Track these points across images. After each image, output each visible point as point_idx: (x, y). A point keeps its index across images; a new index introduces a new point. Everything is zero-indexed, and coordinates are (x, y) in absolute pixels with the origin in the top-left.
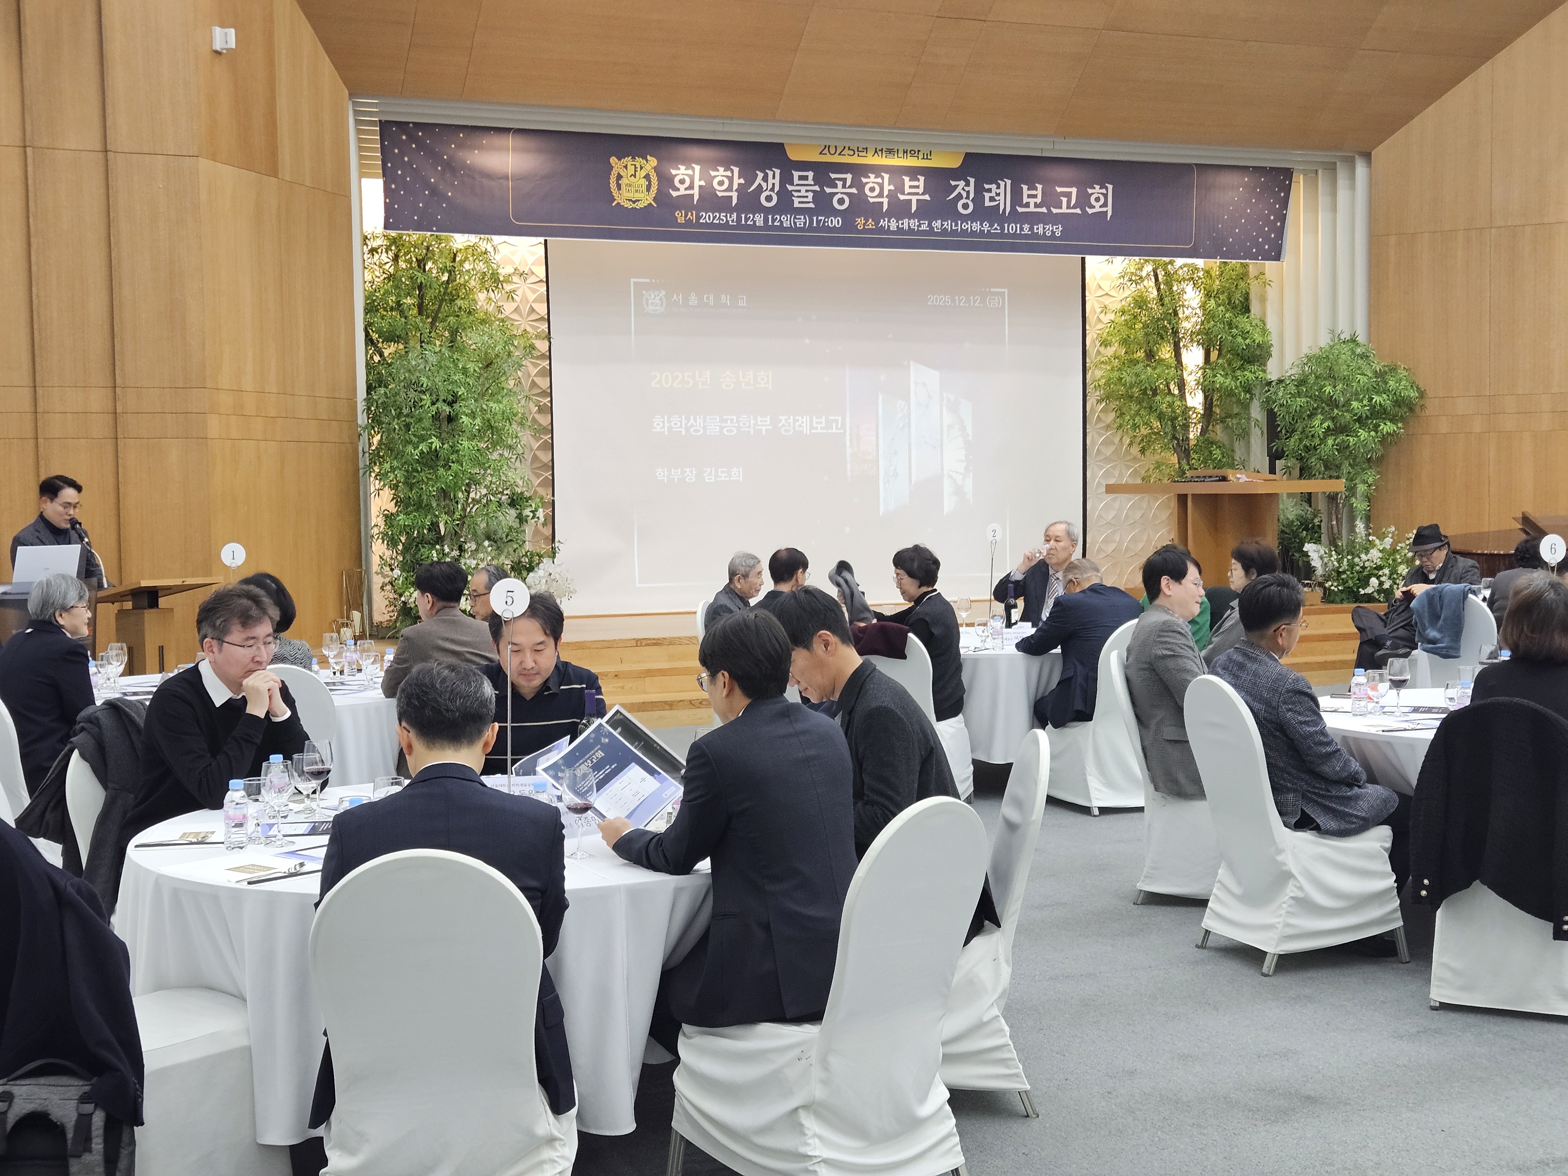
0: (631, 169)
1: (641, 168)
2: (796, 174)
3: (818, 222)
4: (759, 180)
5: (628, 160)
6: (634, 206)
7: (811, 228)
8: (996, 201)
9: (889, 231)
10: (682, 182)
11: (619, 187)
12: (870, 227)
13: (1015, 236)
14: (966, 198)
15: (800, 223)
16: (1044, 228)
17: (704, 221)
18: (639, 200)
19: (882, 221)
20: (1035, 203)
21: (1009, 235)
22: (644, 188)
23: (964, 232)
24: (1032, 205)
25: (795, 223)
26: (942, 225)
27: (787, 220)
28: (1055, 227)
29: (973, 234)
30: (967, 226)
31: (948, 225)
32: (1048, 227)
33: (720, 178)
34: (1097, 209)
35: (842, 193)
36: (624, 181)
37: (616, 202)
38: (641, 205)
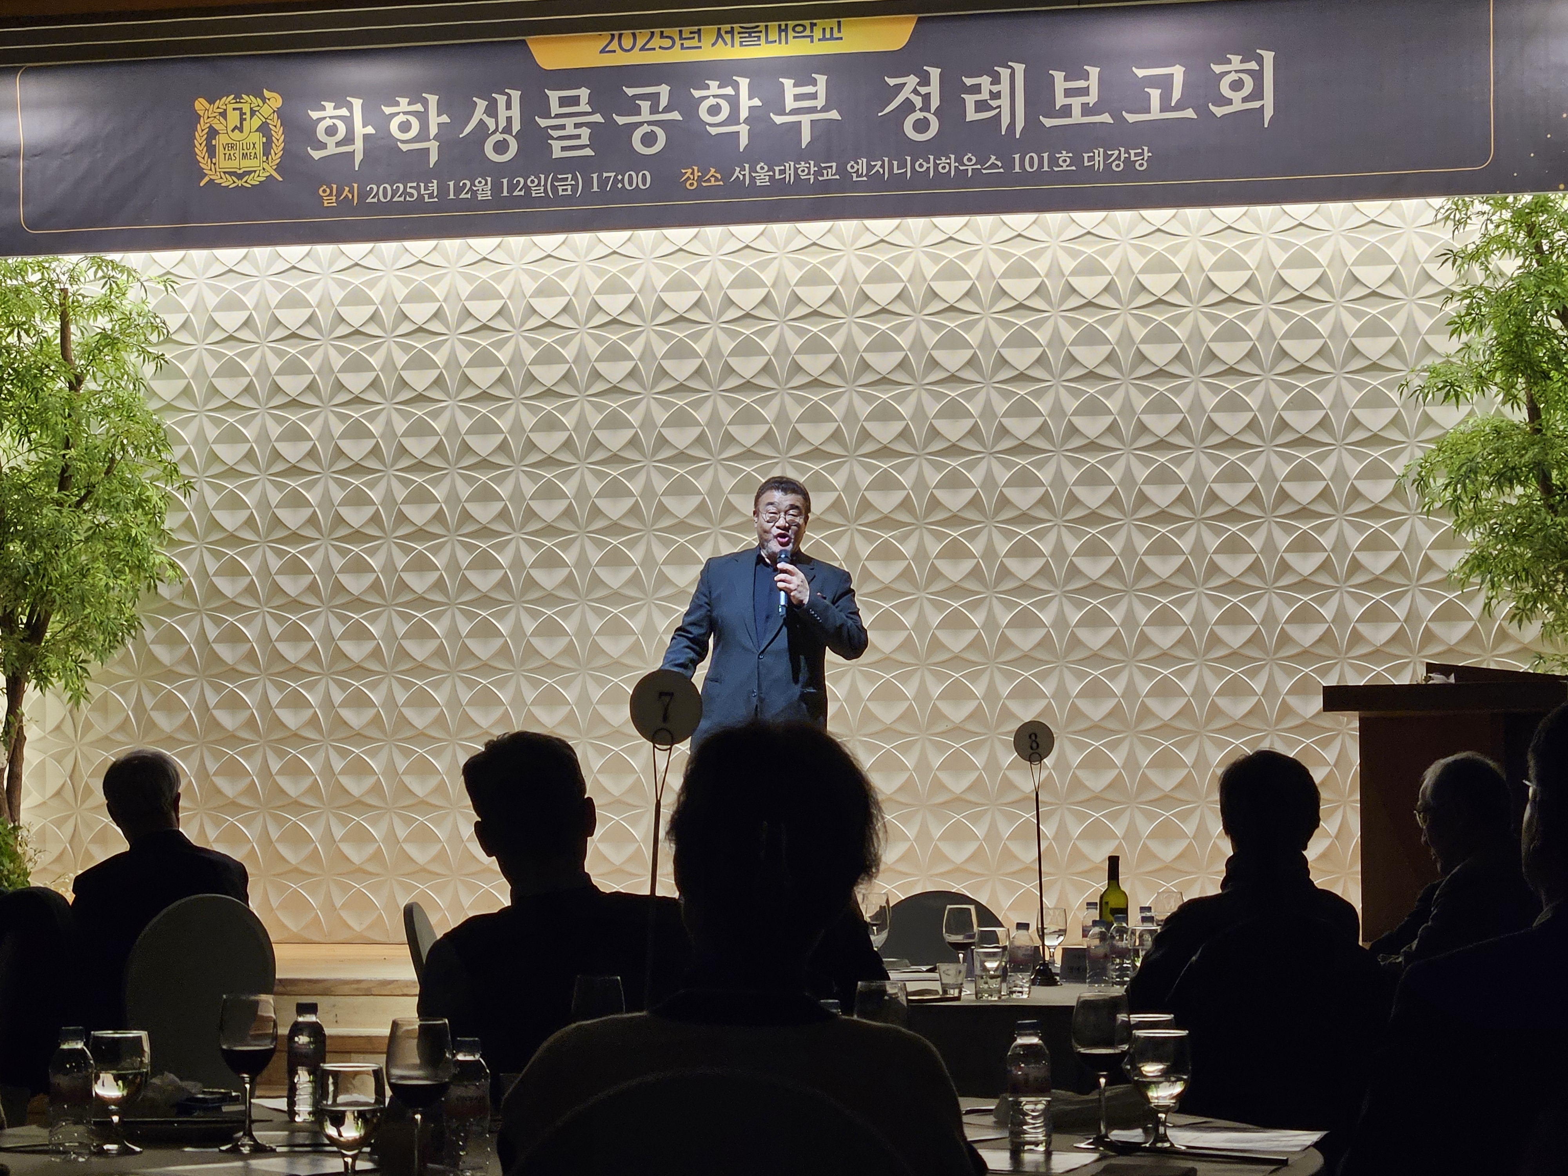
0: (233, 118)
1: (253, 113)
2: (554, 95)
3: (603, 182)
4: (479, 113)
5: (227, 102)
6: (239, 183)
7: (588, 196)
8: (993, 109)
9: (754, 189)
10: (331, 131)
11: (211, 151)
12: (713, 183)
13: (1039, 176)
14: (921, 110)
15: (565, 188)
16: (1107, 157)
17: (375, 200)
18: (251, 172)
19: (738, 169)
20: (1085, 106)
21: (1025, 177)
22: (259, 149)
23: (920, 179)
24: (1076, 111)
25: (555, 189)
26: (870, 167)
27: (539, 185)
28: (1132, 152)
29: (941, 179)
30: (925, 165)
31: (882, 166)
32: (1117, 152)
33: (401, 118)
34: (1238, 106)
35: (650, 123)
36: (221, 140)
37: (206, 179)
38: (253, 180)
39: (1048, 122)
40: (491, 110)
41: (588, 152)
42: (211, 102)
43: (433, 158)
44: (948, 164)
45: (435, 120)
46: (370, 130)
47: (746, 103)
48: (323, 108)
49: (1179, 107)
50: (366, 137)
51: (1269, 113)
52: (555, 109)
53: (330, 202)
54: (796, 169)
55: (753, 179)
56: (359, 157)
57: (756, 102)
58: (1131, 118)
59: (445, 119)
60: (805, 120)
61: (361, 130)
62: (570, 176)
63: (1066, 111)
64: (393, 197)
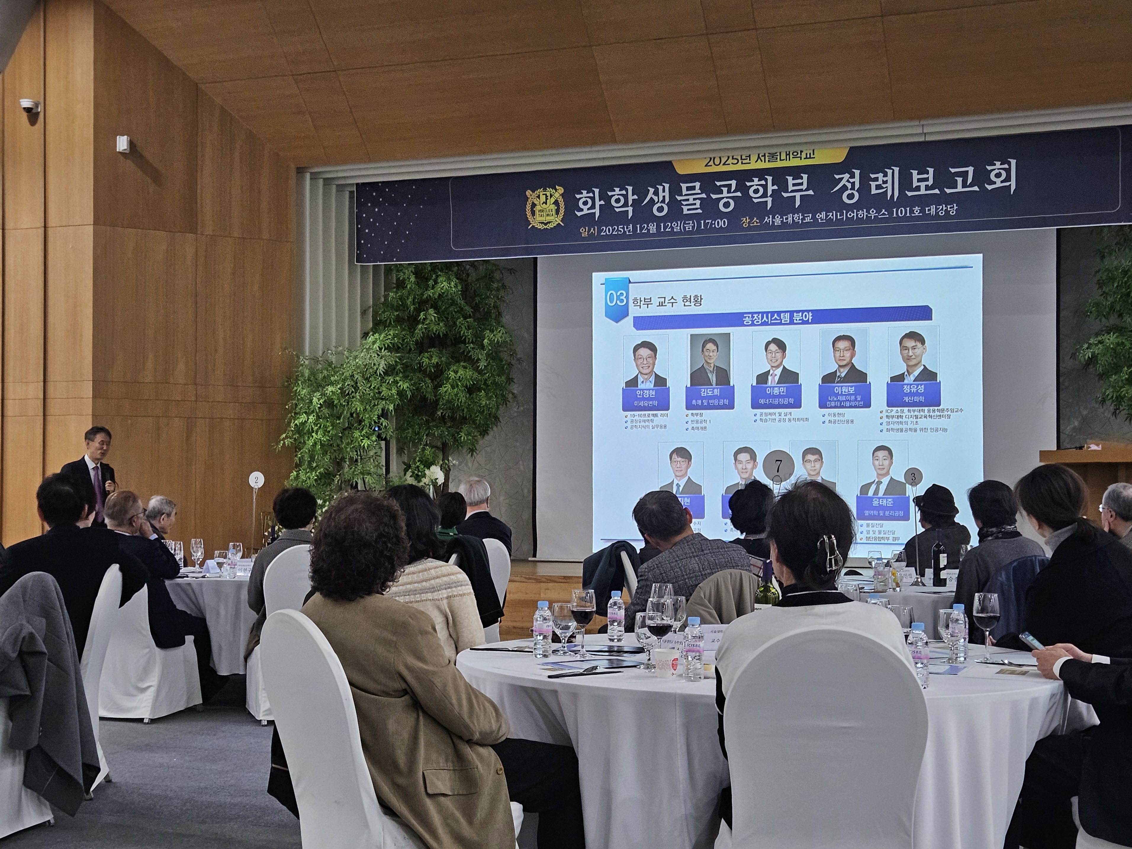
0: (543, 198)
1: (551, 196)
2: (684, 186)
3: (706, 225)
4: (651, 195)
5: (540, 191)
6: (545, 227)
7: (699, 231)
8: (884, 188)
11: (533, 213)
12: (755, 224)
14: (851, 189)
15: (689, 227)
16: (937, 209)
17: (605, 234)
18: (550, 222)
19: (766, 218)
21: (898, 219)
22: (554, 212)
23: (850, 220)
24: (923, 188)
25: (684, 228)
26: (827, 216)
27: (677, 226)
28: (949, 207)
29: (860, 221)
30: (852, 215)
31: (833, 215)
32: (941, 207)
33: (617, 197)
35: (727, 198)
36: (538, 208)
37: (531, 226)
38: (551, 226)
39: (910, 194)
40: (656, 193)
41: (700, 211)
42: (533, 192)
43: (630, 215)
45: (631, 198)
46: (602, 203)
47: (770, 188)
48: (582, 193)
49: (971, 185)
50: (601, 206)
51: (1013, 188)
52: (684, 192)
53: (585, 234)
54: (793, 217)
55: (773, 222)
56: (597, 215)
57: (775, 187)
58: (948, 191)
59: (635, 197)
60: (798, 195)
61: (598, 203)
62: (691, 222)
63: (918, 188)
64: (612, 232)
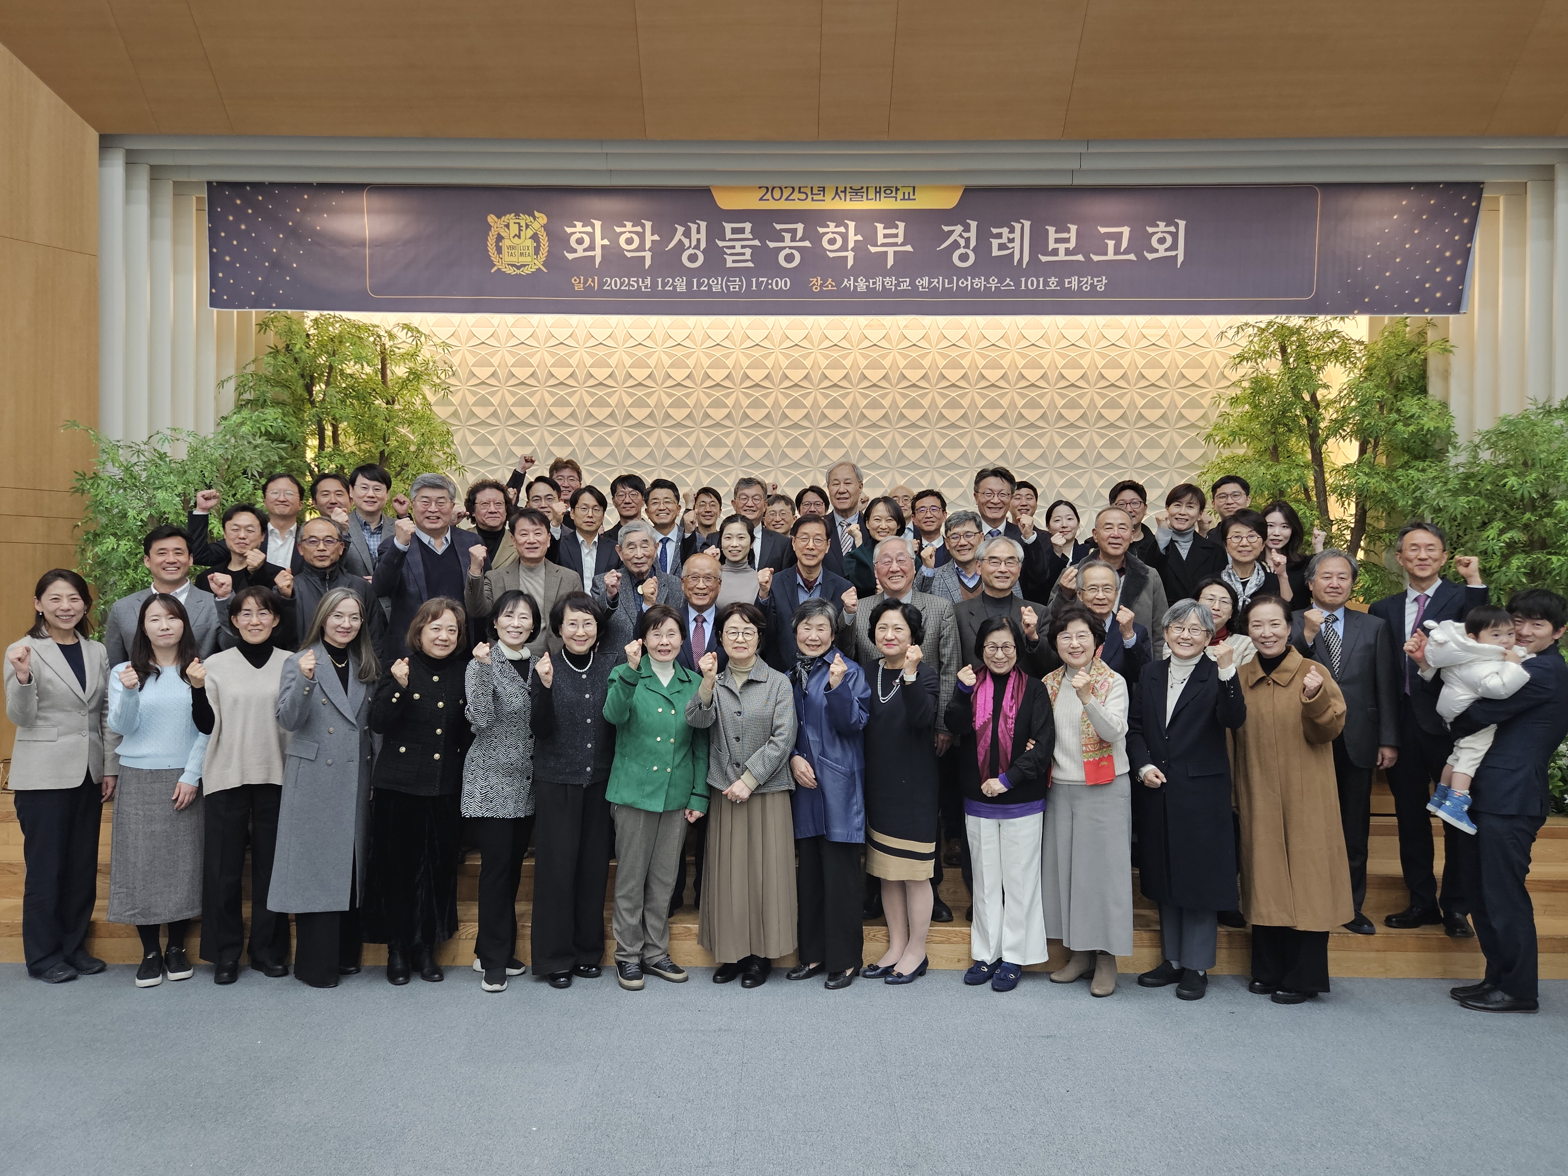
0: (514, 229)
1: (527, 226)
2: (728, 227)
3: (759, 284)
4: (679, 236)
5: (510, 218)
6: (518, 272)
7: (749, 293)
8: (1008, 248)
9: (855, 293)
10: (580, 241)
11: (499, 250)
12: (830, 288)
13: (1036, 292)
14: (964, 247)
15: (734, 287)
16: (1079, 282)
17: (609, 288)
18: (525, 266)
19: (846, 280)
20: (1067, 249)
22: (532, 251)
23: (962, 291)
24: (1062, 252)
25: (728, 287)
26: (930, 283)
27: (717, 284)
28: (1095, 279)
29: (975, 292)
30: (965, 283)
31: (938, 282)
32: (1085, 279)
33: (628, 235)
34: (1162, 253)
35: (790, 248)
36: (505, 243)
37: (495, 268)
38: (526, 271)
39: (1044, 259)
40: (687, 234)
41: (750, 264)
42: (499, 217)
43: (648, 263)
44: (979, 283)
45: (649, 238)
46: (606, 242)
47: (852, 238)
48: (575, 226)
49: (1126, 252)
50: (603, 246)
51: (1180, 259)
52: (729, 235)
53: (579, 287)
54: (883, 282)
55: (855, 287)
56: (598, 260)
57: (859, 238)
58: (1096, 258)
59: (656, 237)
60: (891, 251)
61: (599, 242)
62: (738, 279)
63: (1055, 252)
64: (621, 286)
